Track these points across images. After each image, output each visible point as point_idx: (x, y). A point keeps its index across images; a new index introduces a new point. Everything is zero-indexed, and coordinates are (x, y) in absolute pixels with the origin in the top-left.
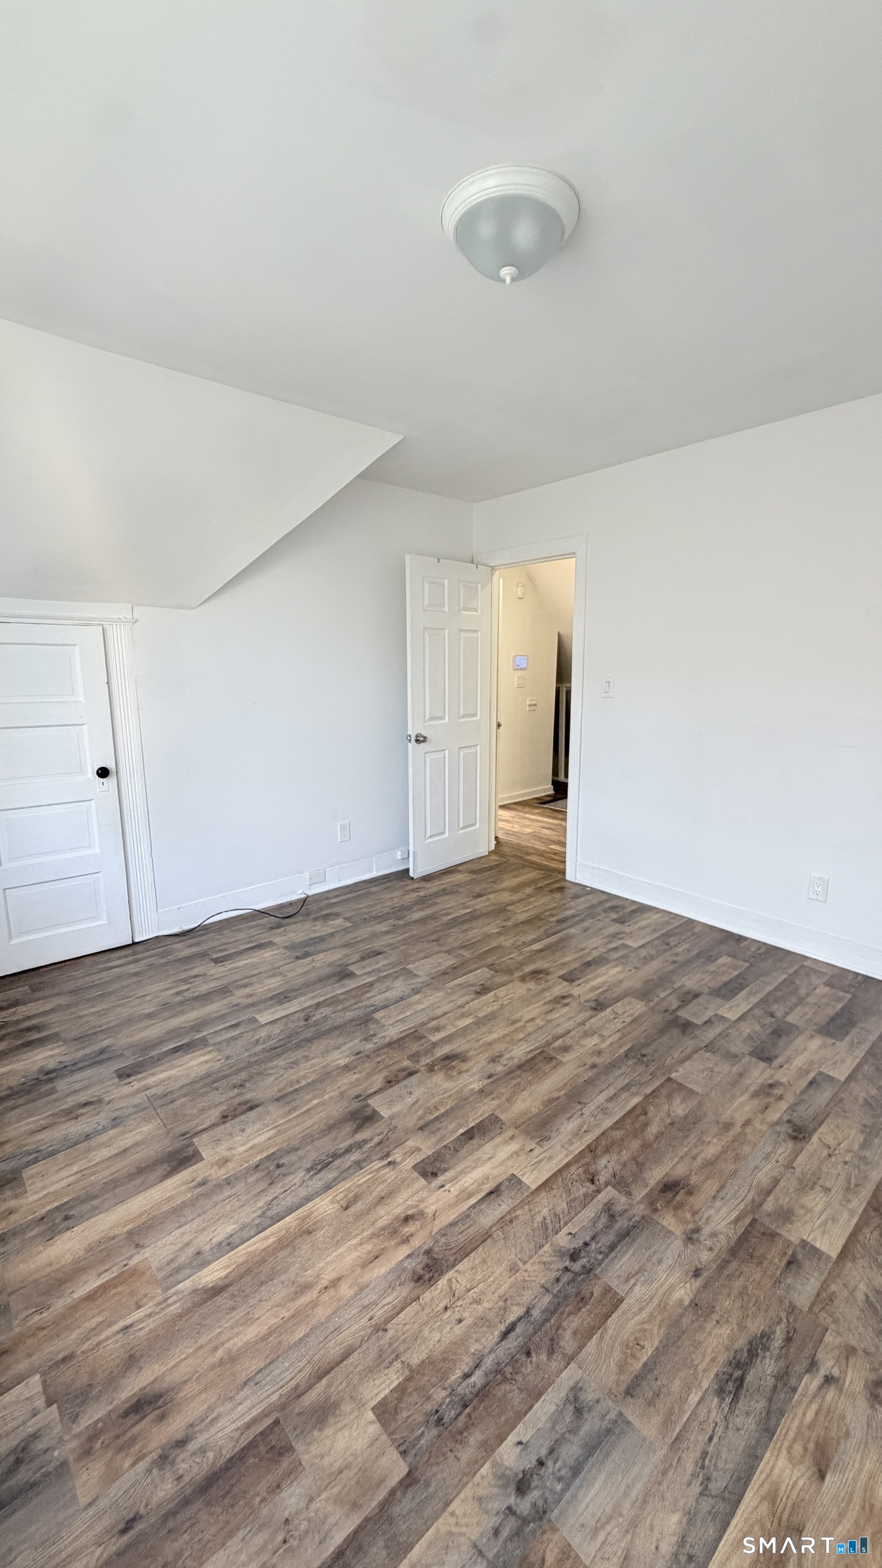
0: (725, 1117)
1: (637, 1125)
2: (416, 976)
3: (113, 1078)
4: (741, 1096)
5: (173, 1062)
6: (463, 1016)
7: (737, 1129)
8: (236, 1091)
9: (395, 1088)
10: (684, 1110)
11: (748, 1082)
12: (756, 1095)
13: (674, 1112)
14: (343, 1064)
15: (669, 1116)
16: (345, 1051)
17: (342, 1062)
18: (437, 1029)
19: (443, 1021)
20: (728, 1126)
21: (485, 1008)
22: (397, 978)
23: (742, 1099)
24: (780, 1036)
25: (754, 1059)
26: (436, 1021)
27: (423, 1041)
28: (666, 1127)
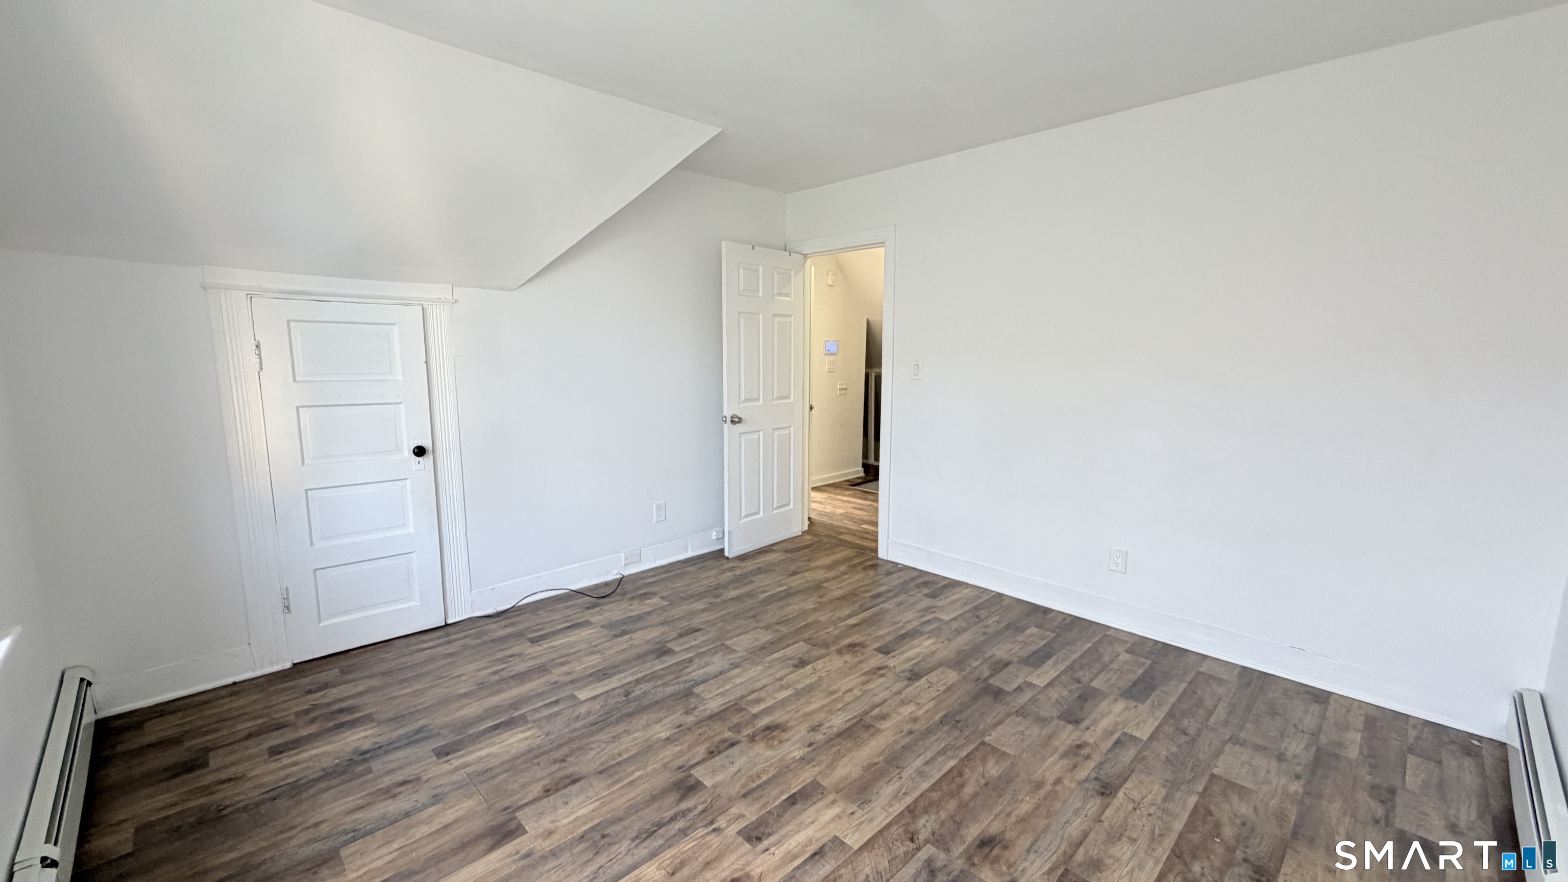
0: (1037, 776)
1: (954, 786)
2: (734, 651)
3: (432, 756)
4: (1050, 756)
5: (492, 740)
6: (783, 688)
7: (1048, 787)
8: (557, 766)
9: (717, 758)
10: (997, 772)
11: (1057, 743)
12: (1064, 755)
13: (989, 773)
14: (665, 737)
15: (983, 776)
16: (665, 725)
17: (663, 735)
18: (758, 701)
19: (762, 694)
20: (1040, 785)
21: (803, 680)
22: (716, 653)
23: (1052, 759)
24: (1086, 700)
25: (1063, 723)
26: (755, 694)
27: (744, 712)
28: (981, 788)
